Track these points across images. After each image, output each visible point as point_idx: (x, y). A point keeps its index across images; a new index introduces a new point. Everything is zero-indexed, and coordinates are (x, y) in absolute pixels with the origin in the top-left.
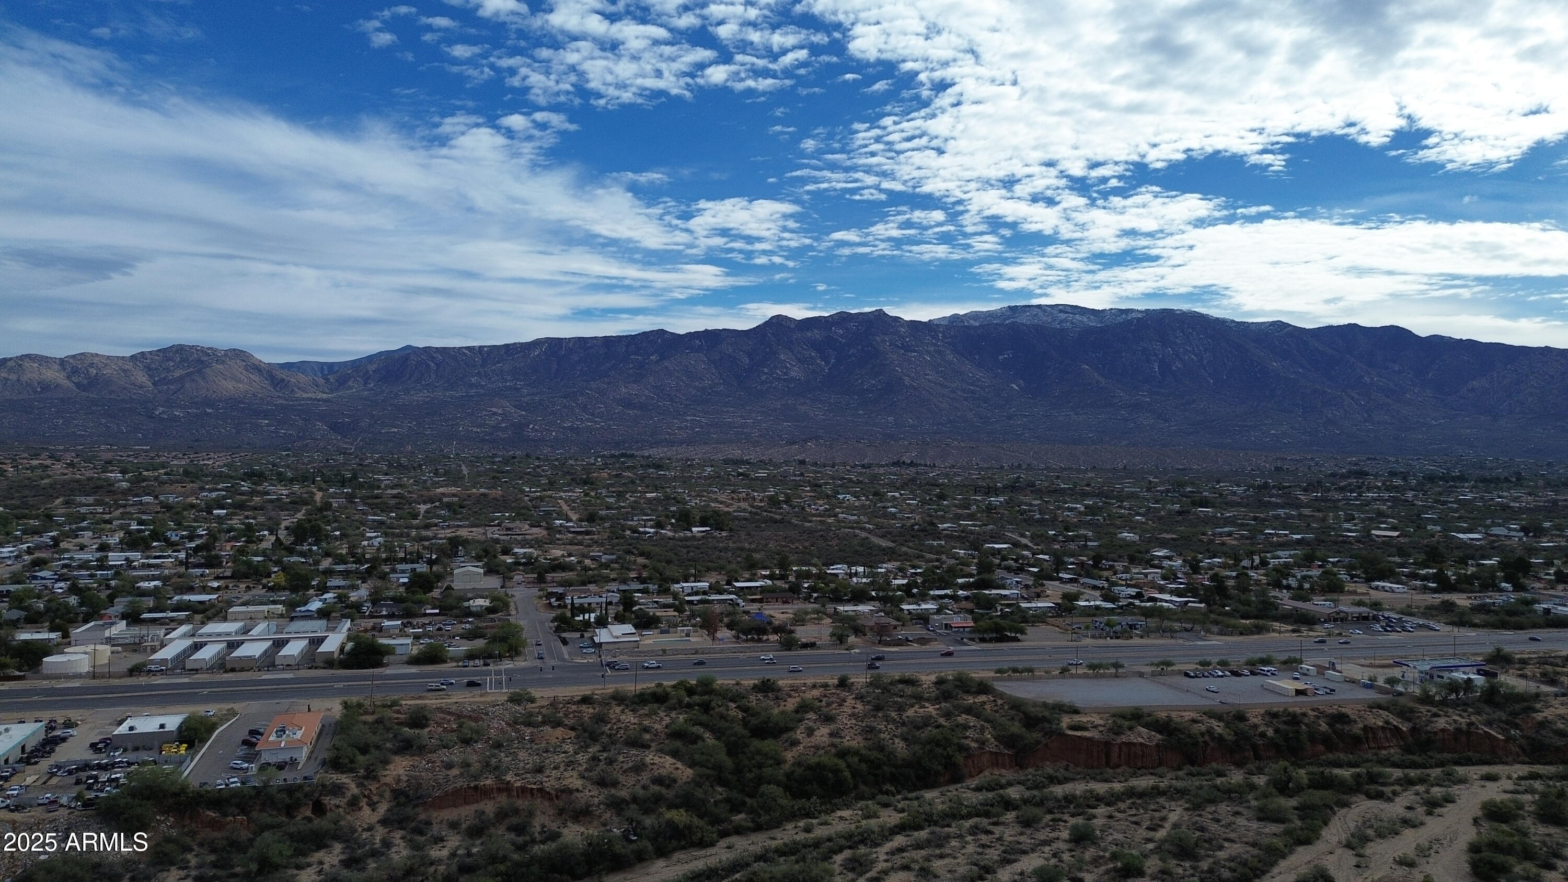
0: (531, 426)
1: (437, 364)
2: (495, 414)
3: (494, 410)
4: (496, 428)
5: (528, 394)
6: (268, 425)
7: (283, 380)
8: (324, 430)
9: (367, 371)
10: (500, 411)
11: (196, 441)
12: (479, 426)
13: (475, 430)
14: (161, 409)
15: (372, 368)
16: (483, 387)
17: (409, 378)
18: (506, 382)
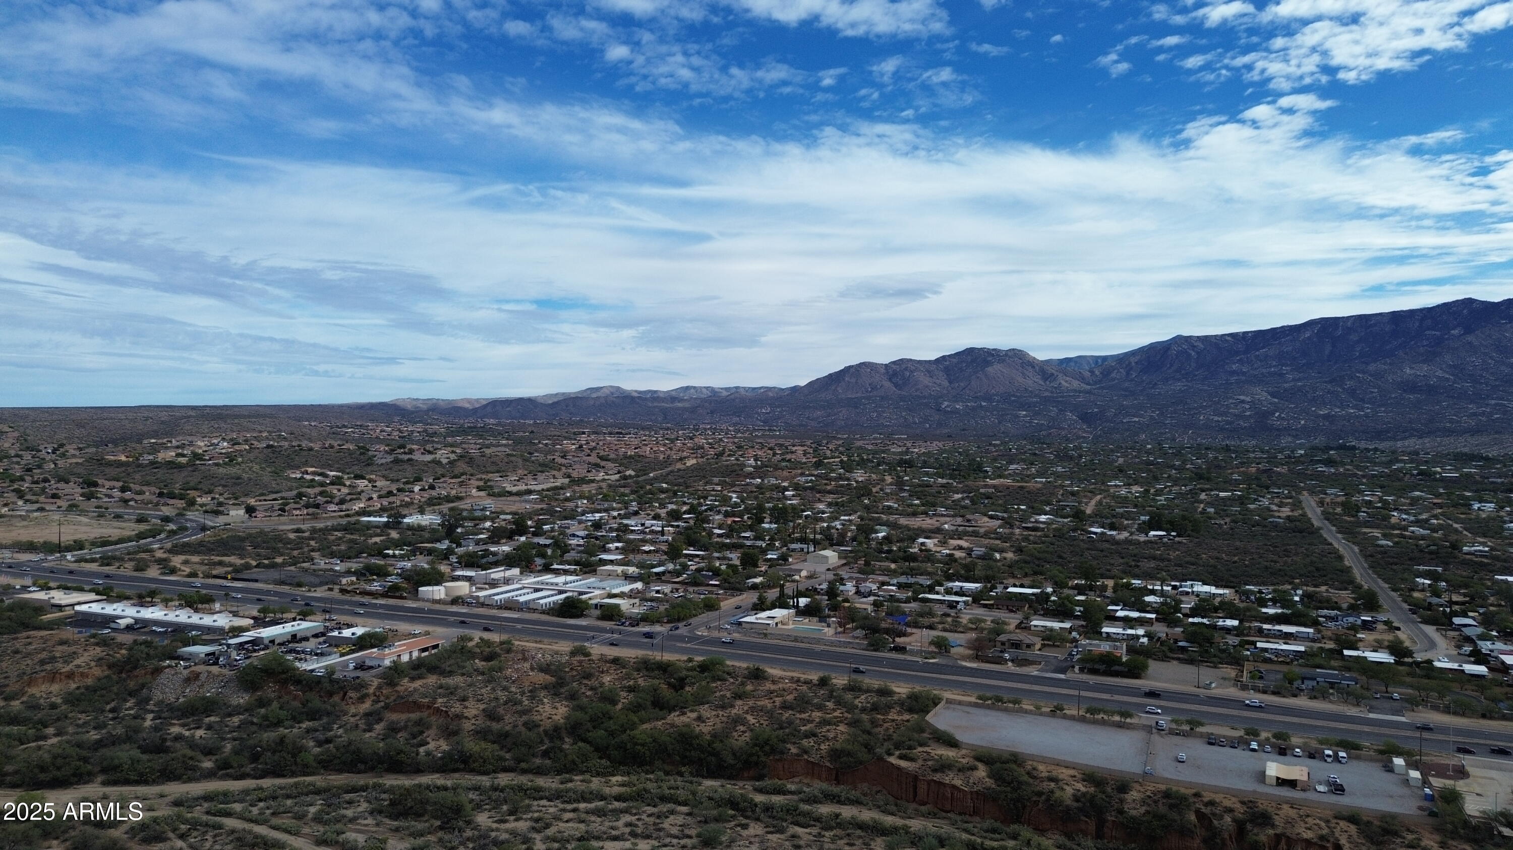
0: (1277, 414)
1: (1198, 353)
2: (1243, 402)
3: (1242, 397)
4: (1239, 416)
5: (1294, 380)
6: (1025, 416)
7: (1053, 374)
8: (1073, 420)
9: (1130, 363)
10: (1248, 399)
11: (964, 430)
12: (1221, 415)
13: (1216, 418)
14: (946, 403)
15: (1133, 360)
16: (1244, 374)
17: (1170, 368)
18: (1270, 367)
